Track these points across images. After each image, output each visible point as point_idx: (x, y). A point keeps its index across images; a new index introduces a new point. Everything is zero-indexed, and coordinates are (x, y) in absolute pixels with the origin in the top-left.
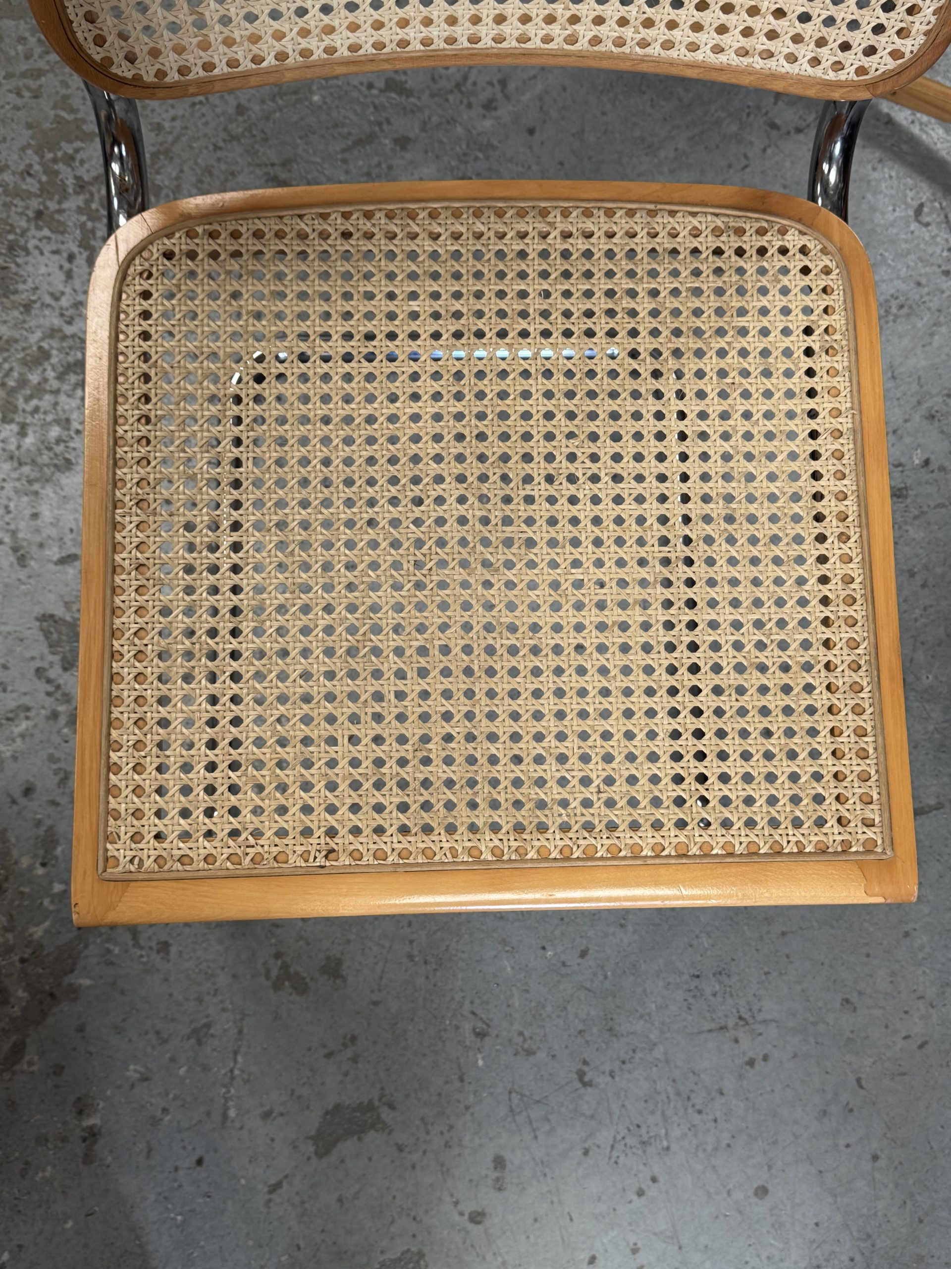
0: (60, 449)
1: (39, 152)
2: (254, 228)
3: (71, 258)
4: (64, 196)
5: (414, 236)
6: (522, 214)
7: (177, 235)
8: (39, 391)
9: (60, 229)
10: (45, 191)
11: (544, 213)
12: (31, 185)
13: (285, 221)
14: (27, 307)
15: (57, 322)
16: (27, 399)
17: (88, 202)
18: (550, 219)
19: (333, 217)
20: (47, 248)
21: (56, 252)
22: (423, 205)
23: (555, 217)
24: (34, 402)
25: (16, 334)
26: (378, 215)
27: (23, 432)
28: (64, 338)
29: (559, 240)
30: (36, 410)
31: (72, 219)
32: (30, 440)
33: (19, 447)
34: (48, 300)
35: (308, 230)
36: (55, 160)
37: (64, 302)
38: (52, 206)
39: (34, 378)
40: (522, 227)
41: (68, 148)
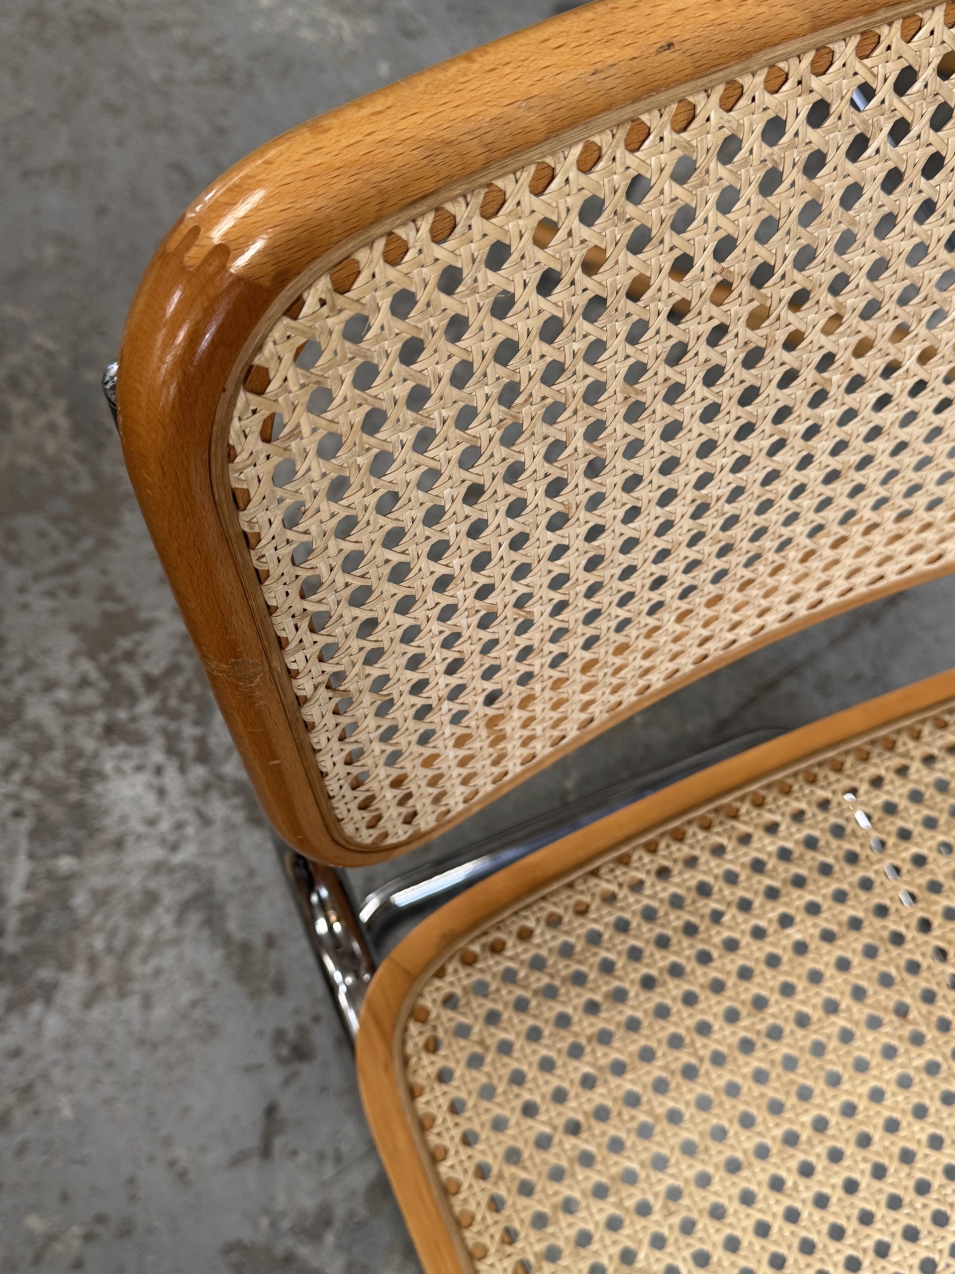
0: (197, 1014)
1: (92, 655)
2: (543, 915)
3: (159, 771)
4: (132, 698)
5: (745, 839)
6: (865, 757)
7: (450, 969)
8: (155, 946)
9: (138, 739)
10: (110, 700)
11: (891, 746)
12: (90, 697)
13: (581, 887)
14: (119, 844)
15: (157, 853)
16: (145, 959)
17: (164, 700)
18: (901, 749)
19: (635, 857)
20: (128, 766)
21: (139, 768)
22: (738, 794)
23: (905, 743)
24: (153, 963)
25: (112, 880)
26: (691, 830)
27: (147, 1003)
28: (172, 870)
29: (925, 771)
30: (157, 972)
31: (150, 725)
32: (160, 1012)
33: (146, 1024)
34: (141, 828)
35: (613, 888)
36: (114, 661)
37: (165, 826)
38: (122, 715)
39: (147, 931)
40: (872, 771)
41: (124, 644)
